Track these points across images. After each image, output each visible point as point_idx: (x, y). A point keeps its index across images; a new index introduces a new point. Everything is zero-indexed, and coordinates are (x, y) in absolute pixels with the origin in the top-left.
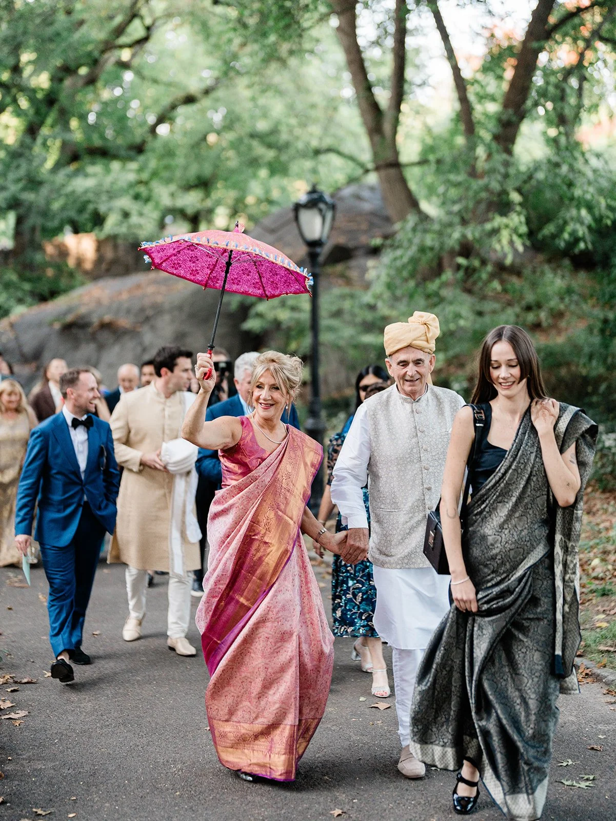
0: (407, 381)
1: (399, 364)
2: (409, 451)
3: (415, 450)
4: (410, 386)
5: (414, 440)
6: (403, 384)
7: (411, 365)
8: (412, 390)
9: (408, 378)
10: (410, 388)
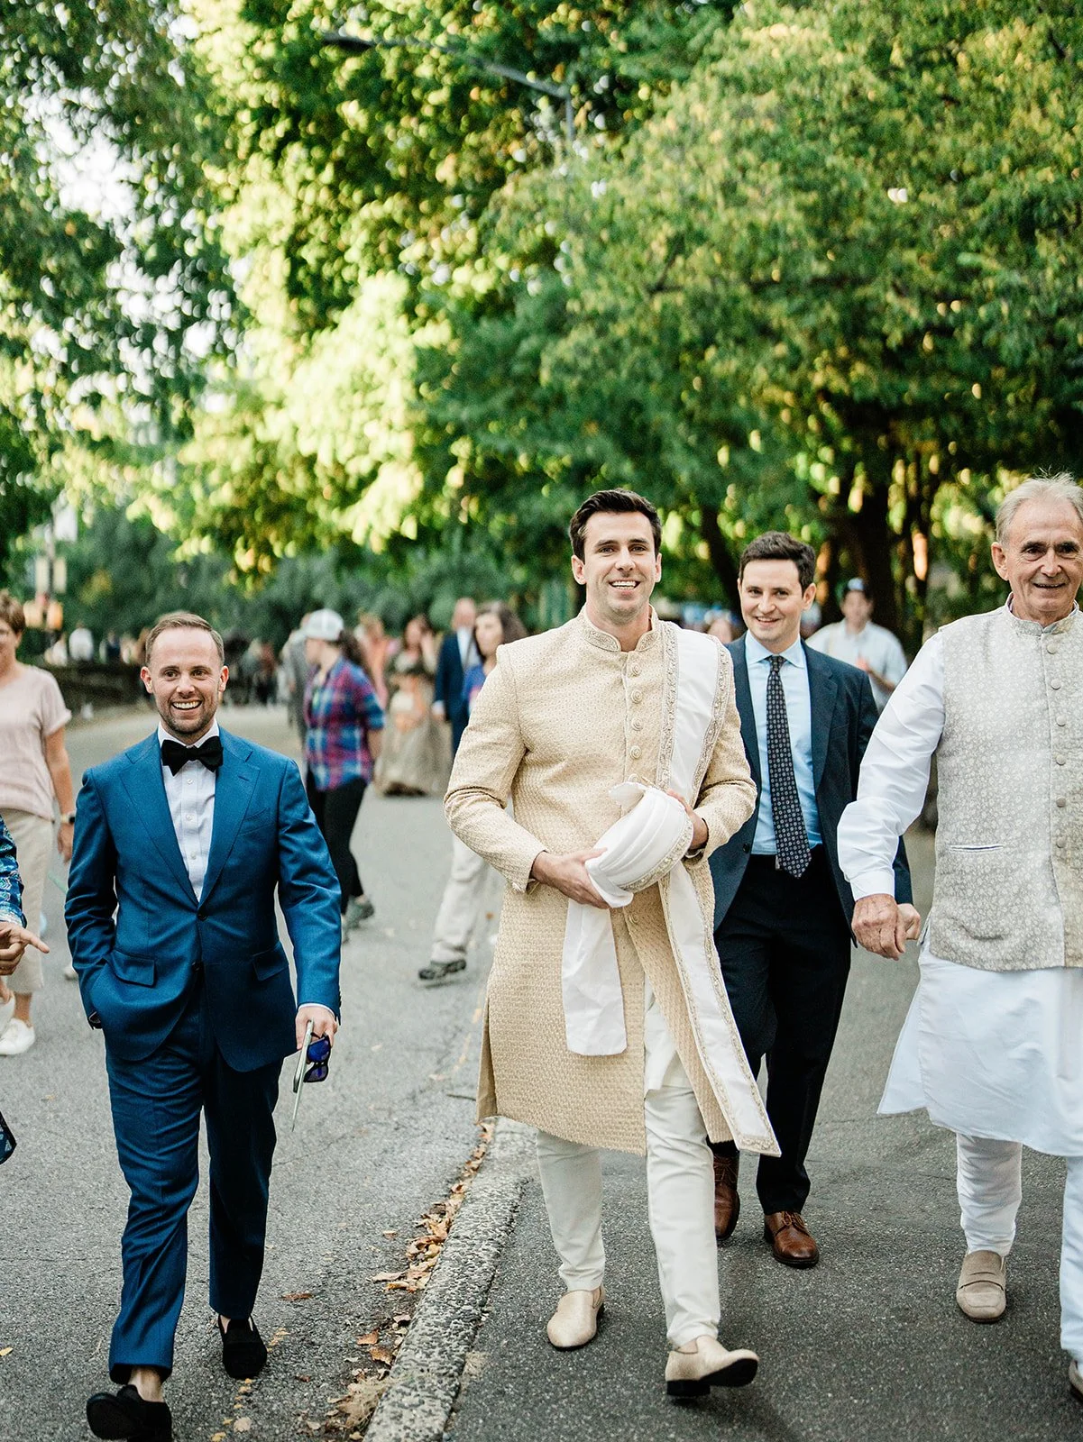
0: (1038, 586)
1: (1024, 550)
2: (1024, 724)
3: (1037, 724)
4: (1045, 596)
5: (1037, 704)
6: (1030, 592)
7: (1051, 552)
8: (1046, 606)
9: (1041, 580)
10: (1042, 602)
